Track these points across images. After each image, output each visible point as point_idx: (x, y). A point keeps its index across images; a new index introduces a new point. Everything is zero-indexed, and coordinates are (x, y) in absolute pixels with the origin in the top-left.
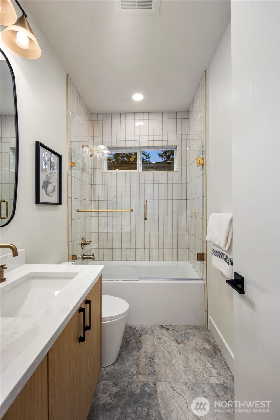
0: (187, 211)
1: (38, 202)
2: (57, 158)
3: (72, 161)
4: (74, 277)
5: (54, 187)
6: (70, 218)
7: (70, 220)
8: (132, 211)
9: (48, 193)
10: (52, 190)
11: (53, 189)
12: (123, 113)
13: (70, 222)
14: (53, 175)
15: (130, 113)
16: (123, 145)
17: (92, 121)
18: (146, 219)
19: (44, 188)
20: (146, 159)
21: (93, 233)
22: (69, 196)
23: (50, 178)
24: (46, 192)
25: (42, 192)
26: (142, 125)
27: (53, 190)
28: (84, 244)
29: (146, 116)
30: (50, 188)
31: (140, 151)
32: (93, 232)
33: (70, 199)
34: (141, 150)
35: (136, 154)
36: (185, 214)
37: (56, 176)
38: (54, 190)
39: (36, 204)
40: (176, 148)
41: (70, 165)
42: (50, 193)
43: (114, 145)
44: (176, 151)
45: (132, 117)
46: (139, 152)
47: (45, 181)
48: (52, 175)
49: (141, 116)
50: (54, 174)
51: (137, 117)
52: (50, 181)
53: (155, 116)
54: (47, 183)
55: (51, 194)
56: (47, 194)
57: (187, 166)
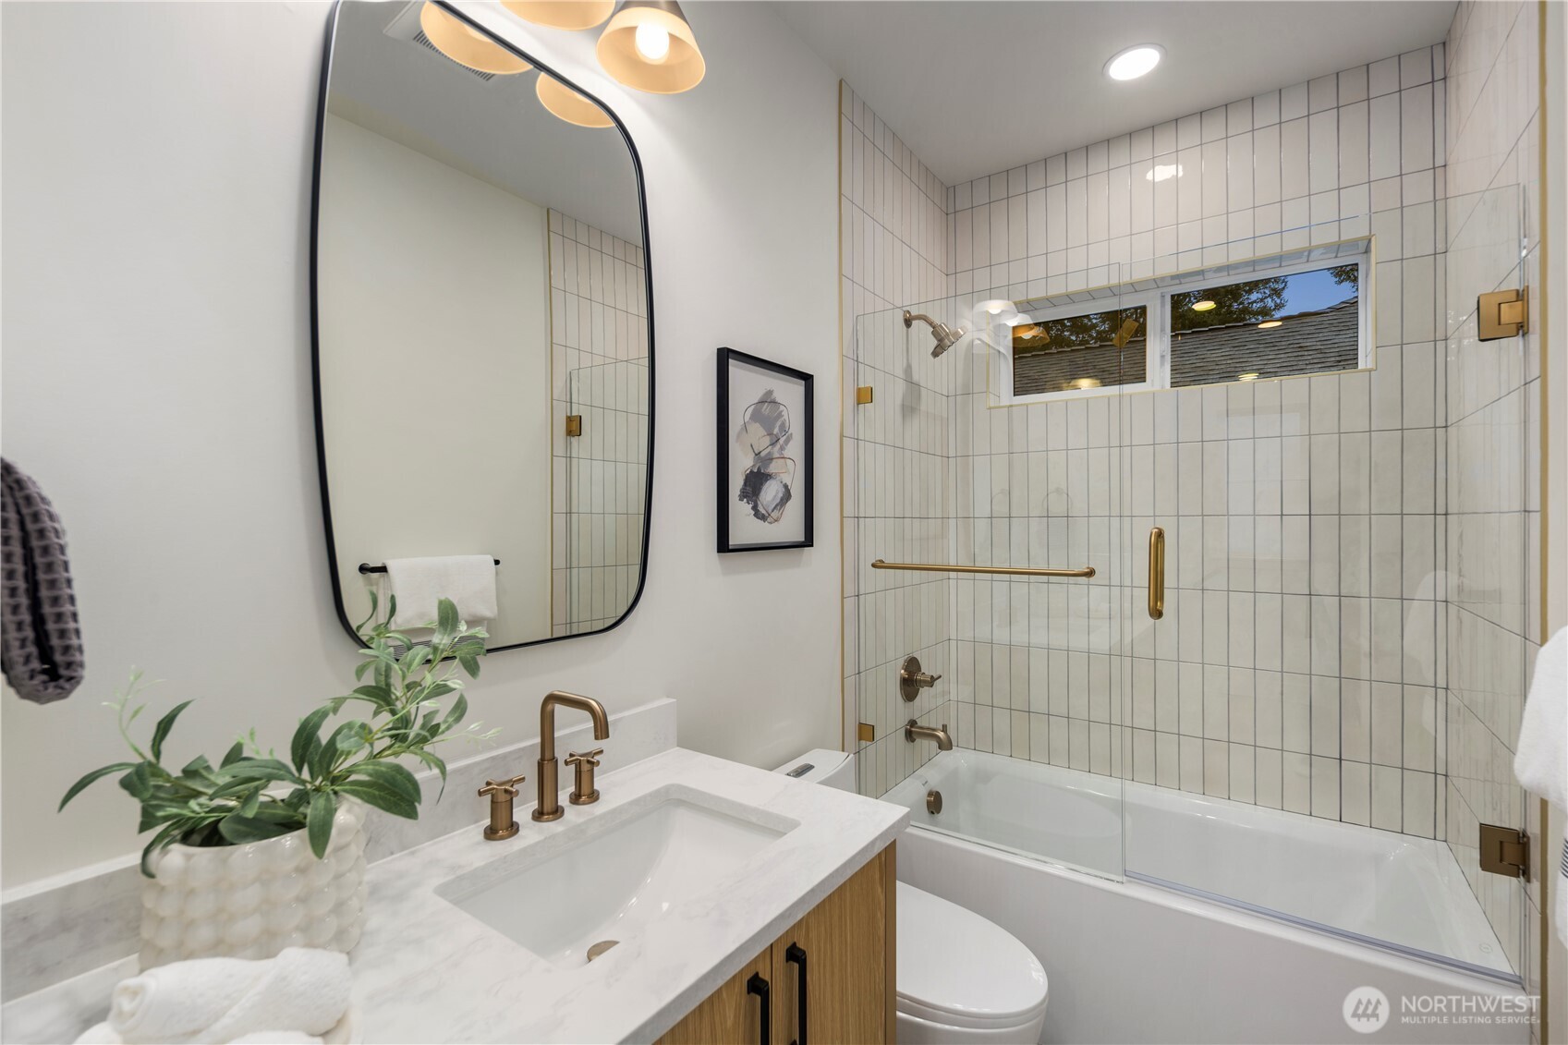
0: (1440, 573)
1: (723, 545)
2: (798, 387)
3: (861, 385)
4: (786, 834)
5: (786, 486)
6: (850, 590)
7: (851, 596)
8: (1090, 573)
9: (764, 512)
10: (778, 501)
11: (780, 495)
12: (1076, 150)
13: (850, 603)
14: (782, 448)
15: (1108, 142)
16: (1077, 285)
17: (951, 217)
18: (1156, 613)
19: (745, 497)
20: (1262, 300)
21: (953, 643)
22: (849, 511)
23: (770, 459)
24: (755, 508)
25: (740, 510)
26: (1166, 181)
27: (782, 499)
28: (912, 682)
29: (1189, 134)
30: (770, 493)
31: (1163, 296)
32: (953, 636)
33: (849, 524)
34: (1165, 290)
35: (1142, 311)
36: (1424, 590)
37: (796, 449)
38: (787, 496)
39: (719, 551)
40: (1367, 251)
41: (851, 399)
42: (770, 511)
43: (1037, 292)
44: (1368, 262)
45: (1120, 155)
46: (1158, 302)
47: (751, 472)
48: (778, 446)
49: (1165, 141)
50: (786, 445)
51: (1142, 148)
52: (772, 469)
53: (1239, 121)
54: (755, 481)
55: (774, 515)
56: (758, 514)
57: (1440, 335)
